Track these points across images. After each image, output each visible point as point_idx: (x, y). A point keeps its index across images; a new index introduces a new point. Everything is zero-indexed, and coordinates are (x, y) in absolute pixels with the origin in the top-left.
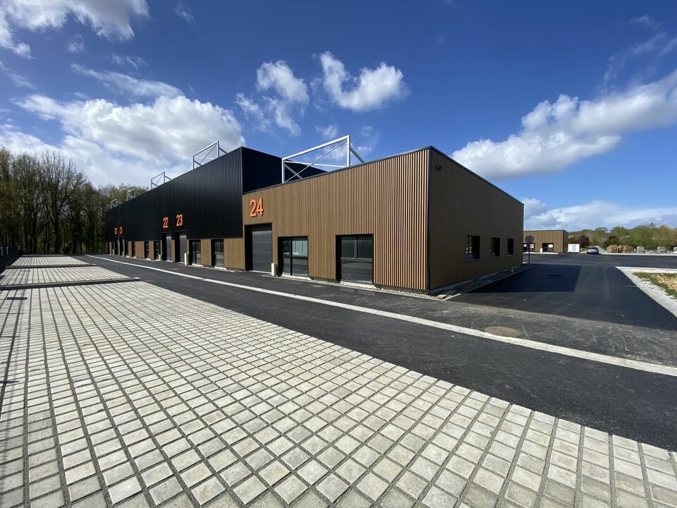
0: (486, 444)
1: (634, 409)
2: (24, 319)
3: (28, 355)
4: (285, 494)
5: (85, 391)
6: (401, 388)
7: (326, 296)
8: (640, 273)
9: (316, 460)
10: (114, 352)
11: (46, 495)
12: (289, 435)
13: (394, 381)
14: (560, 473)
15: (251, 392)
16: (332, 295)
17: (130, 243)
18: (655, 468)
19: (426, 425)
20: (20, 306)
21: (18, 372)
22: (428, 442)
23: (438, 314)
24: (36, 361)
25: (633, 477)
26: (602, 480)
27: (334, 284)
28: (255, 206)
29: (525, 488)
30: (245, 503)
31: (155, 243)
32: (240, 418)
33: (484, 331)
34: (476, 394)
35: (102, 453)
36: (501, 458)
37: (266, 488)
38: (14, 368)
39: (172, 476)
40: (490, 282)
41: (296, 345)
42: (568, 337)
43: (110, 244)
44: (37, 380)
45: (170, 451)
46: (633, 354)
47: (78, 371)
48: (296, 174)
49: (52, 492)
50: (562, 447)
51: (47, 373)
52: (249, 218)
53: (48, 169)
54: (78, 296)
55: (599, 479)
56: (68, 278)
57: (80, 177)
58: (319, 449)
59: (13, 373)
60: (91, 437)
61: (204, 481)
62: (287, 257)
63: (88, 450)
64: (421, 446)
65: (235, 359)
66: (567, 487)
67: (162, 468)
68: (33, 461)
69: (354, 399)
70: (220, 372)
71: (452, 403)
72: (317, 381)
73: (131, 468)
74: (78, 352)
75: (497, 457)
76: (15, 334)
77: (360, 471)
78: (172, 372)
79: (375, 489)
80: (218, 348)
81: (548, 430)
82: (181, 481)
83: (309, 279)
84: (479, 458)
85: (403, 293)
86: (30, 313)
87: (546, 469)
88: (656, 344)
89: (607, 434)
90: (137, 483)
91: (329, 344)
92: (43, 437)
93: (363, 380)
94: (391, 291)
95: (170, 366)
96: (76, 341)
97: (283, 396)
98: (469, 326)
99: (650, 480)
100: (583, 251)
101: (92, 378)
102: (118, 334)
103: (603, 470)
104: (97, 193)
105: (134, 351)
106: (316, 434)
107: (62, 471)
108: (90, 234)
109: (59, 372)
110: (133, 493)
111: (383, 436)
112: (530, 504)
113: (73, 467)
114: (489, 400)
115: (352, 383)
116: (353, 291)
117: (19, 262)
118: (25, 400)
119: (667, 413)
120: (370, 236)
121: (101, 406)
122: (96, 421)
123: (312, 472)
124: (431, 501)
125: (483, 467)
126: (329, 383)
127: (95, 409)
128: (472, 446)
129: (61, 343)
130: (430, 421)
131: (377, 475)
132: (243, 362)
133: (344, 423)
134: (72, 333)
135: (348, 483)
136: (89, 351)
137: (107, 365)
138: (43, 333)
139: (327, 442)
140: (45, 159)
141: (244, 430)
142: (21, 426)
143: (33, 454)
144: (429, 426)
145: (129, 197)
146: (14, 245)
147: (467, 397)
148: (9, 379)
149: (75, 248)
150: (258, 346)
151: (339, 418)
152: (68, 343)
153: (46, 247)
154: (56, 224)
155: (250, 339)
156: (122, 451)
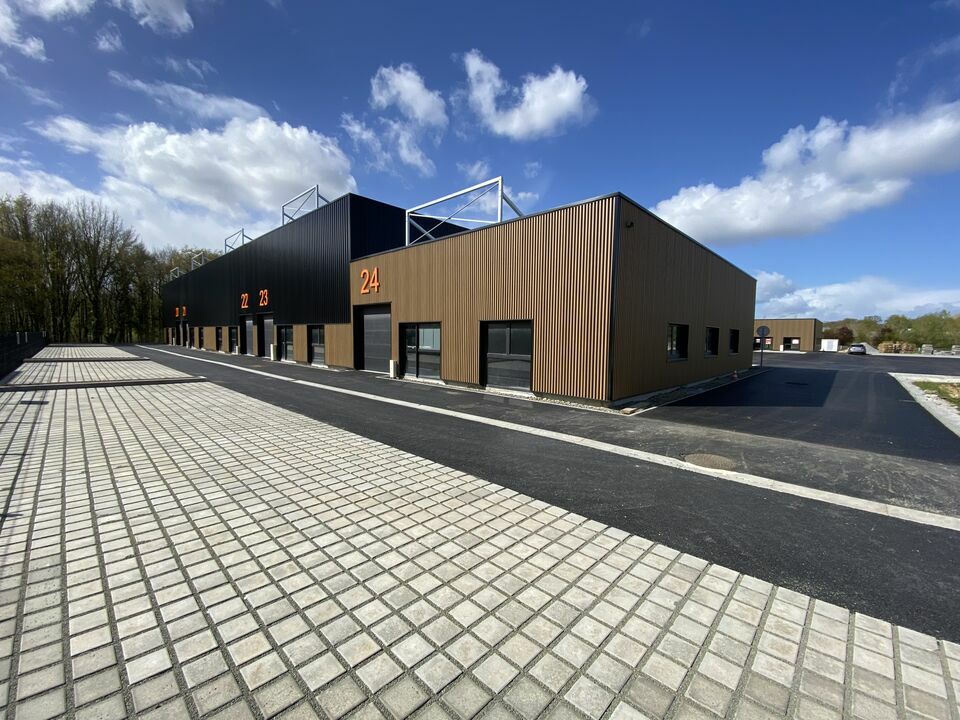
0: (666, 619)
1: (892, 575)
2: (41, 430)
3: (39, 480)
4: (369, 679)
5: (112, 530)
6: (554, 537)
7: (464, 407)
8: (924, 383)
9: (420, 633)
10: (159, 478)
11: (40, 669)
12: (386, 597)
13: (545, 526)
14: (772, 664)
15: (341, 537)
16: (472, 406)
17: (196, 330)
18: (914, 663)
19: (583, 590)
20: (37, 413)
21: (23, 502)
22: (584, 613)
23: (619, 435)
24: (50, 488)
25: (879, 675)
26: (832, 677)
27: (477, 391)
28: (367, 279)
29: (717, 683)
30: (312, 690)
31: (230, 329)
32: (320, 572)
33: (683, 460)
34: (661, 549)
35: (124, 615)
36: (686, 640)
37: (343, 670)
38: (18, 496)
39: (216, 648)
40: (701, 391)
41: (412, 473)
42: (805, 471)
43: (170, 330)
44: (48, 515)
45: (217, 614)
46: (899, 497)
47: (106, 502)
48: (426, 233)
49: (50, 665)
50: (778, 626)
51: (63, 503)
52: (359, 295)
53: (84, 224)
54: (118, 401)
55: (828, 675)
56: (109, 376)
57: (128, 235)
58: (426, 618)
59: (17, 503)
60: (112, 593)
61: (259, 657)
62: (412, 351)
63: (105, 610)
64: (572, 619)
65: (325, 490)
66: (778, 684)
67: (203, 638)
68: (29, 622)
69: (485, 550)
70: (301, 508)
71: (624, 559)
72: (436, 524)
73: (160, 636)
74: (109, 476)
75: (680, 637)
76: (26, 450)
77: (480, 651)
78: (235, 506)
79: (498, 676)
80: (302, 476)
81: (759, 602)
82: (227, 656)
83: (442, 383)
84: (654, 637)
85: (573, 405)
86: (50, 422)
87: (750, 657)
88: (935, 484)
89: (847, 610)
90: (167, 656)
91: (459, 473)
92: (47, 591)
93: (500, 525)
94: (557, 402)
95: (232, 499)
96: (108, 462)
97: (385, 543)
98: (662, 453)
99: (905, 680)
100: (843, 349)
101: (123, 512)
102: (166, 453)
103: (835, 662)
104: (152, 259)
105: (186, 477)
106: (424, 597)
107: (66, 637)
108: (143, 315)
109: (79, 504)
110: (159, 670)
111: (520, 603)
112: (721, 707)
113: (82, 633)
114: (678, 557)
115: (484, 528)
116: (502, 401)
117: (44, 353)
118: (29, 541)
119: (941, 584)
120: (529, 323)
121: (131, 551)
122: (122, 570)
123: (412, 649)
124: (577, 695)
125: (658, 652)
126: (452, 527)
127: (121, 554)
128: (646, 621)
129: (87, 463)
130: (589, 583)
131: (504, 658)
132: (335, 496)
133: (466, 584)
134: (104, 451)
135: (461, 667)
136: (125, 476)
137: (145, 494)
138: (65, 451)
139: (439, 609)
140: (80, 210)
141: (324, 589)
142: (19, 574)
143: (30, 613)
144: (588, 592)
145: (196, 264)
146: (37, 330)
147: (648, 551)
148: (10, 511)
149: (122, 336)
150: (359, 474)
151: (460, 575)
152: (97, 464)
153: (82, 334)
154: (96, 303)
155: (349, 464)
156: (152, 613)
